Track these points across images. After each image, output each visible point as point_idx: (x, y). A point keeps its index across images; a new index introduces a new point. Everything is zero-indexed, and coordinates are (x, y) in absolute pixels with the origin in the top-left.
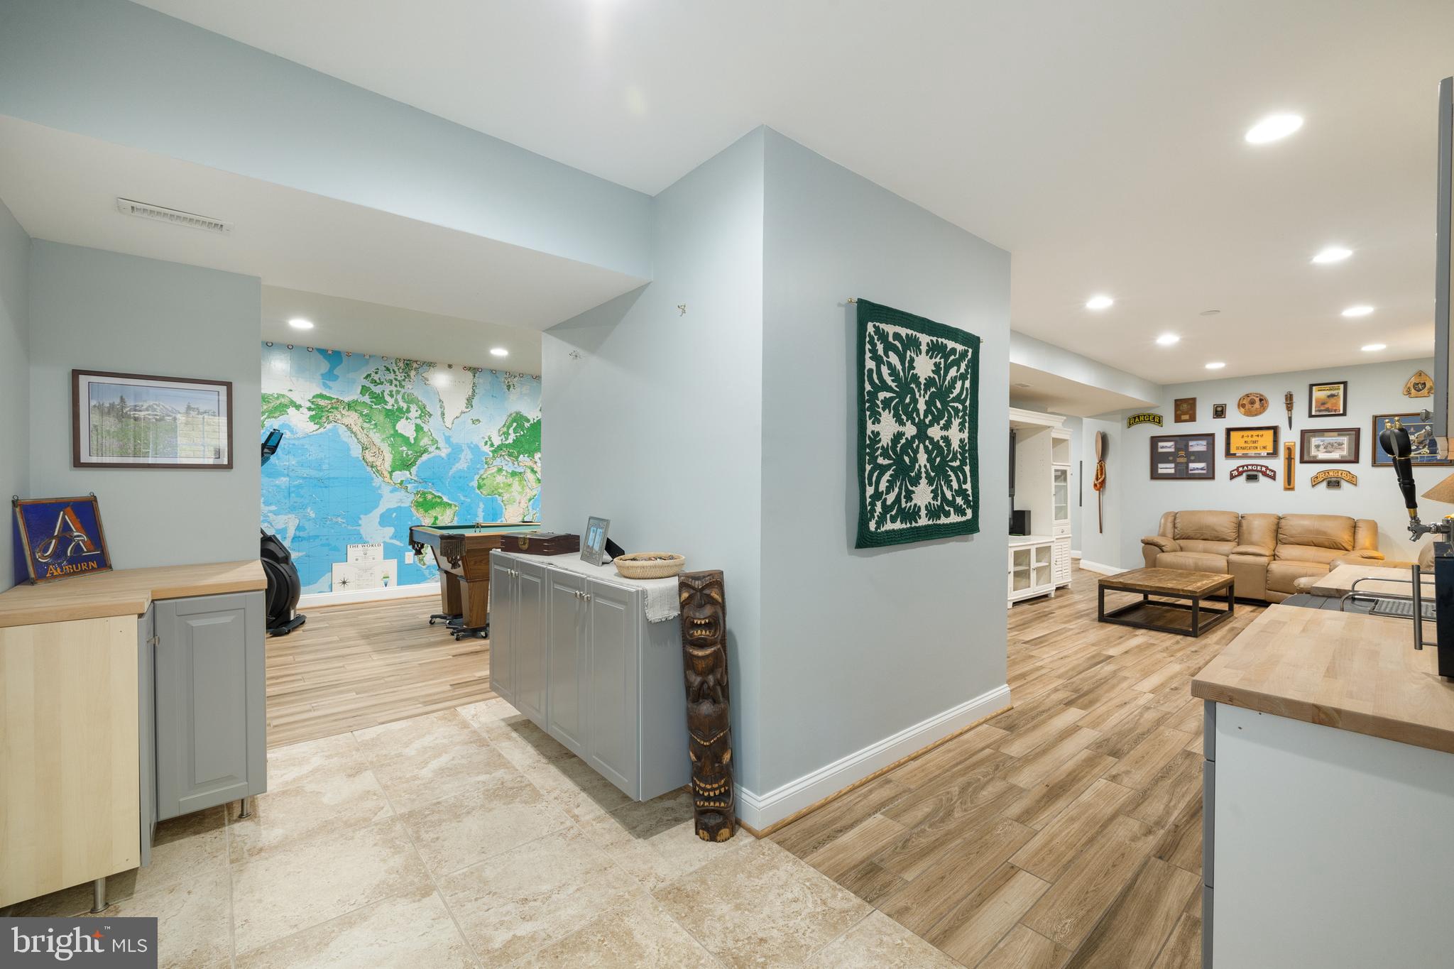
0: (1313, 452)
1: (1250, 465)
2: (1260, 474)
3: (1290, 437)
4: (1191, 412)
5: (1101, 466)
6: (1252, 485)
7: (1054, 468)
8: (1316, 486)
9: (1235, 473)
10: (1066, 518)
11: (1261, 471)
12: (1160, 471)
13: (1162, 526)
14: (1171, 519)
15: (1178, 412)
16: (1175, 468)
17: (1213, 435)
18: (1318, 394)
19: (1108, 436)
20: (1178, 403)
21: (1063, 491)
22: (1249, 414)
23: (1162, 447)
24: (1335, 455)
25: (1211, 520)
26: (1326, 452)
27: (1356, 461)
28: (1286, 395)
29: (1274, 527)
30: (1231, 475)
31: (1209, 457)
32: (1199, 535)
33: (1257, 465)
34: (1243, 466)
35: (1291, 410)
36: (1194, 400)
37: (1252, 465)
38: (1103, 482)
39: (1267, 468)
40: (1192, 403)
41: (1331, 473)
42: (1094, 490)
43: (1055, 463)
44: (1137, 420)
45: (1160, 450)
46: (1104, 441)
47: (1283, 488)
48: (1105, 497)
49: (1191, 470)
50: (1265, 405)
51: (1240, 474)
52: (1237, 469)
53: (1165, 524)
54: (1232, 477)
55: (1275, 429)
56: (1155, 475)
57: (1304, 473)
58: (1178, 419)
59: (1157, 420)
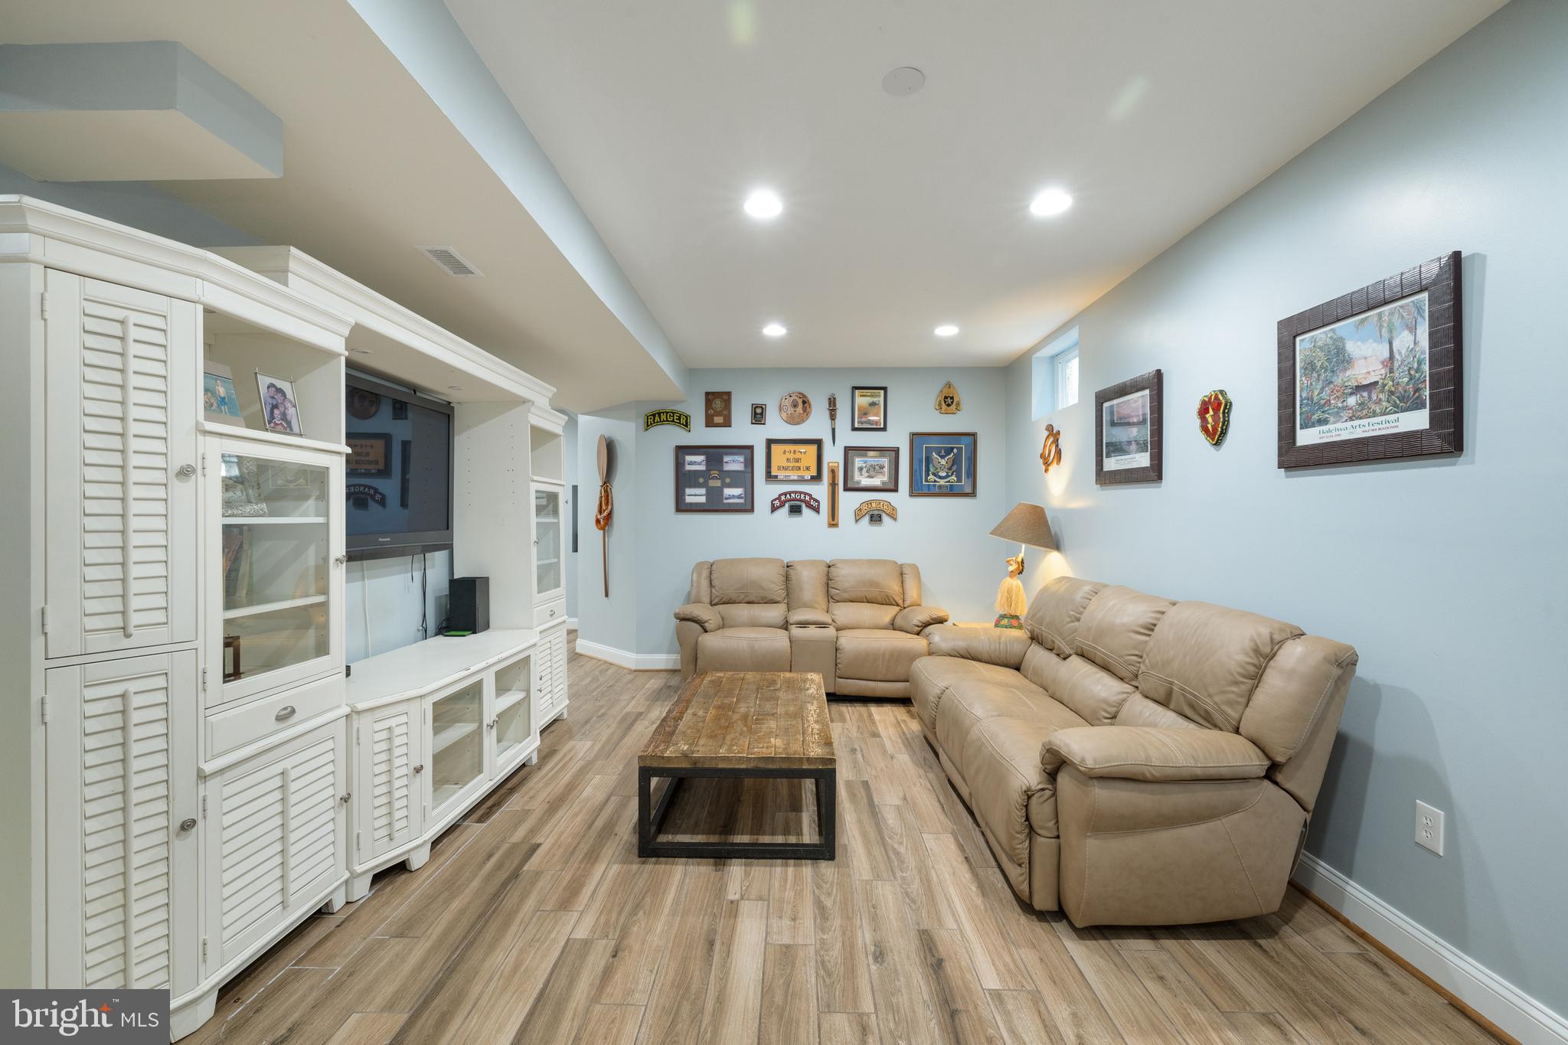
0: (857, 477)
1: (793, 492)
2: (804, 505)
3: (833, 456)
4: (725, 413)
5: (606, 491)
6: (796, 520)
7: (534, 487)
8: (860, 521)
9: (777, 503)
10: (557, 585)
11: (804, 501)
12: (689, 499)
13: (695, 584)
14: (705, 573)
15: (711, 412)
16: (708, 495)
17: (751, 448)
18: (861, 401)
19: (617, 445)
20: (710, 397)
21: (551, 532)
22: (793, 421)
23: (691, 463)
24: (876, 482)
25: (756, 573)
26: (869, 477)
27: (896, 490)
28: (830, 399)
29: (824, 579)
30: (773, 505)
31: (745, 479)
32: (742, 597)
33: (801, 493)
34: (785, 494)
35: (834, 420)
36: (729, 394)
37: (796, 492)
38: (609, 516)
39: (810, 495)
40: (726, 397)
41: (874, 505)
42: (596, 528)
43: (535, 478)
44: (657, 419)
45: (688, 468)
46: (610, 451)
47: (826, 525)
48: (612, 539)
49: (726, 499)
50: (808, 410)
51: (782, 505)
52: (779, 498)
53: (698, 582)
54: (774, 509)
55: (818, 443)
56: (682, 507)
57: (849, 502)
58: (710, 423)
59: (682, 421)
